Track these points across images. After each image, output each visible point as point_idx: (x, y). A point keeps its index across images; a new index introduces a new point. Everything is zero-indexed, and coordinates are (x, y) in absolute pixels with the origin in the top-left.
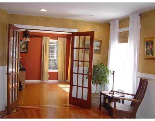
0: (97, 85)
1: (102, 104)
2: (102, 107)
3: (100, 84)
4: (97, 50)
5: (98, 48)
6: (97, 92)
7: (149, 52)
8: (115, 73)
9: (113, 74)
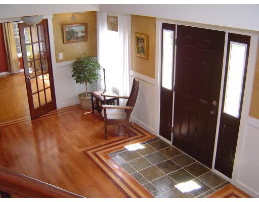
0: (86, 84)
1: (94, 107)
2: (95, 110)
3: (90, 82)
4: (82, 36)
5: (84, 34)
6: (88, 91)
7: (140, 50)
8: (105, 70)
9: (104, 71)
